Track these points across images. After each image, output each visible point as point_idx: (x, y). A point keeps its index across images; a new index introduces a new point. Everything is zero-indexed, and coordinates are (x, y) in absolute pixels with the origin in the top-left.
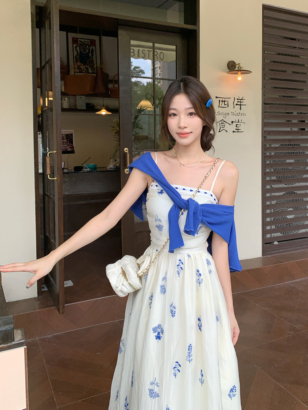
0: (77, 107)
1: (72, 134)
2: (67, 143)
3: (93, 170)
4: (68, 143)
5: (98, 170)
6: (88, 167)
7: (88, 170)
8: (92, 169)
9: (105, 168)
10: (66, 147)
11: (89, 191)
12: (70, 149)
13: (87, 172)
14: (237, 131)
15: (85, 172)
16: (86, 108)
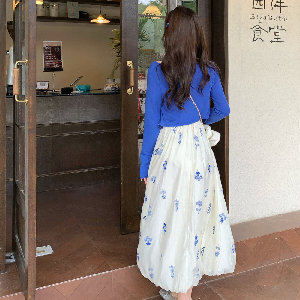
0: (67, 16)
1: (59, 47)
2: (53, 57)
3: (86, 92)
4: (55, 57)
5: (92, 92)
6: (79, 89)
7: (79, 92)
8: (84, 91)
9: (101, 90)
10: (52, 62)
11: (79, 120)
12: (57, 65)
13: (77, 95)
14: (276, 40)
15: (75, 95)
16: (79, 17)
